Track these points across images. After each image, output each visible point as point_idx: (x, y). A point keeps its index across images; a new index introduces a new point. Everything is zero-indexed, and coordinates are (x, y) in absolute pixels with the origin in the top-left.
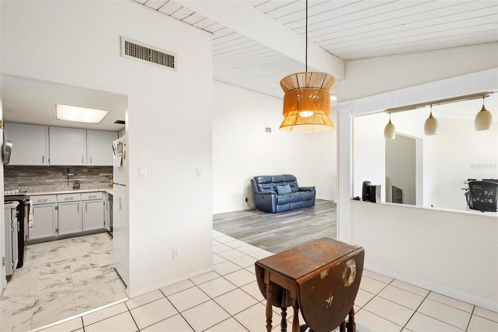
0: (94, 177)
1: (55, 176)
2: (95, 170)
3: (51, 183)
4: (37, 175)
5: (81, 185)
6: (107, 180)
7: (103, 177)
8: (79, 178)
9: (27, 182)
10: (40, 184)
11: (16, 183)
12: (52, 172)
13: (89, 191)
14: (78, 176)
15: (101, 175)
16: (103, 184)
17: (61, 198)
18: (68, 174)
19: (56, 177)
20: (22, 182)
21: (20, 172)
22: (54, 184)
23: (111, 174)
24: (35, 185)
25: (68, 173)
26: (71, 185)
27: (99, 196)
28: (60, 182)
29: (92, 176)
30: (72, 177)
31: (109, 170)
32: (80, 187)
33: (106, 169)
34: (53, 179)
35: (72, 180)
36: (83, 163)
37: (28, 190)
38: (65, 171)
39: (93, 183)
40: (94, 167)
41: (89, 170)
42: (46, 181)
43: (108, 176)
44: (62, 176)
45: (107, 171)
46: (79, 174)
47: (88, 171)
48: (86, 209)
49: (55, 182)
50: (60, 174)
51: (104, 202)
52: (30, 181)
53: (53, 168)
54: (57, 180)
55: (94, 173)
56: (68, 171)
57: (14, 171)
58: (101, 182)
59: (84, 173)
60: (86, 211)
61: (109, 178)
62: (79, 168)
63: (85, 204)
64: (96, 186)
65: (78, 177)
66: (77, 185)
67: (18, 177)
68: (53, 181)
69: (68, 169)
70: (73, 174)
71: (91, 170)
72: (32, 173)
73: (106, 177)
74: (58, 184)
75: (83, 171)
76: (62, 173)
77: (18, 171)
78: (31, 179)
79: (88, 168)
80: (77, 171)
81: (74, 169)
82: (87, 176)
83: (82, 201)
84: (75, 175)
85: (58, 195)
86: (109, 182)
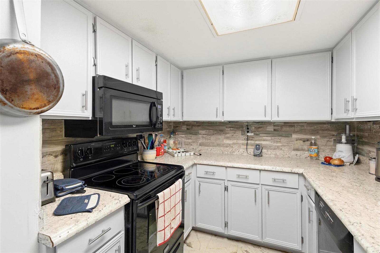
0: (284, 140)
1: (233, 135)
2: (284, 129)
3: (229, 145)
4: (216, 134)
5: (264, 151)
6: (306, 147)
7: (298, 142)
8: (261, 140)
9: (206, 141)
10: (218, 145)
11: (198, 141)
12: (230, 130)
13: (274, 170)
14: (261, 136)
15: (294, 136)
16: (298, 153)
17: (232, 174)
18: (248, 134)
19: (235, 137)
20: (203, 141)
21: (201, 129)
22: (232, 147)
23: (313, 137)
24: (214, 146)
25: (248, 132)
26: (251, 150)
27: (292, 181)
28: (238, 144)
29: (280, 138)
30: (252, 138)
31: (309, 128)
32: (263, 154)
33: (303, 126)
34: (231, 140)
35: (253, 142)
36: (265, 116)
37: (207, 151)
38: (244, 128)
39: (281, 149)
40: (283, 124)
41: (276, 128)
42: (224, 142)
43: (308, 140)
44: (241, 136)
45: (305, 130)
46: (261, 134)
47: (275, 130)
48: (269, 203)
49: (233, 144)
50: (239, 133)
51: (302, 196)
52: (209, 141)
53: (230, 124)
54: (235, 141)
55: (283, 133)
56: (248, 129)
57: (196, 128)
58: (294, 150)
59: (268, 133)
60: (269, 206)
61: (309, 143)
62: (261, 124)
63: (267, 191)
64: (286, 156)
65: (261, 138)
66: (258, 151)
67: (199, 135)
68: (231, 143)
69: (247, 126)
70: (253, 134)
71: (279, 128)
72: (211, 131)
73: (304, 141)
74: (237, 147)
75: (267, 130)
76: (241, 131)
77: (200, 128)
78: (210, 137)
79: (274, 126)
80: (260, 130)
81: (255, 126)
82: (273, 138)
83: (262, 185)
84: (257, 135)
85: (228, 168)
86: (308, 151)
